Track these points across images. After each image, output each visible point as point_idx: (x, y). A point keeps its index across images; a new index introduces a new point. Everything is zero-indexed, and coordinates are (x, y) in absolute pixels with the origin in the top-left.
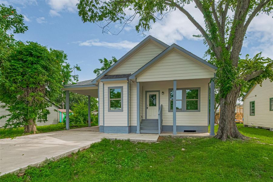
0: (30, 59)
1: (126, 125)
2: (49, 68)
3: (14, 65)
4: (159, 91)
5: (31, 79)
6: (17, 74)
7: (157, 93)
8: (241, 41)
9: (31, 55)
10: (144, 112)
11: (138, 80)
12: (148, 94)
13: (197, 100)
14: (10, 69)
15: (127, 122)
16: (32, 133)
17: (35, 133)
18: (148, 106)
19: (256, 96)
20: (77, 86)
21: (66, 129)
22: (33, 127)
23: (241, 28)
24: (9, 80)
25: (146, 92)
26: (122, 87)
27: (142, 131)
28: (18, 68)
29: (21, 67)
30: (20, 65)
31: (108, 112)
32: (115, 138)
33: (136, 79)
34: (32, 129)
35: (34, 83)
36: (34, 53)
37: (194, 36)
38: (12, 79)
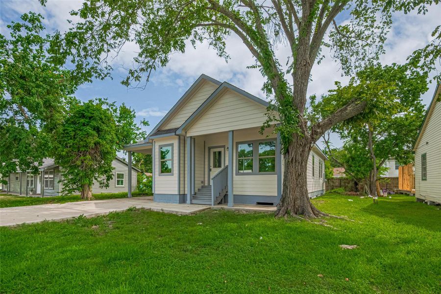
0: (82, 120)
1: (177, 193)
2: (101, 129)
3: (66, 130)
4: (224, 147)
5: (81, 143)
6: (69, 138)
7: (222, 150)
8: (305, 65)
9: (83, 116)
10: (206, 176)
11: (189, 135)
12: (212, 151)
13: (274, 158)
14: (63, 134)
15: (177, 189)
16: (87, 199)
17: (89, 199)
18: (212, 168)
19: (427, 143)
20: (139, 144)
21: (127, 197)
22: (88, 193)
23: (303, 47)
24: (62, 145)
25: (210, 149)
26: (172, 145)
27: (194, 201)
28: (70, 132)
29: (73, 131)
30: (73, 129)
31: (159, 176)
32: (149, 207)
33: (186, 132)
34: (87, 195)
35: (84, 146)
36: (86, 114)
37: (248, 67)
38: (64, 144)
